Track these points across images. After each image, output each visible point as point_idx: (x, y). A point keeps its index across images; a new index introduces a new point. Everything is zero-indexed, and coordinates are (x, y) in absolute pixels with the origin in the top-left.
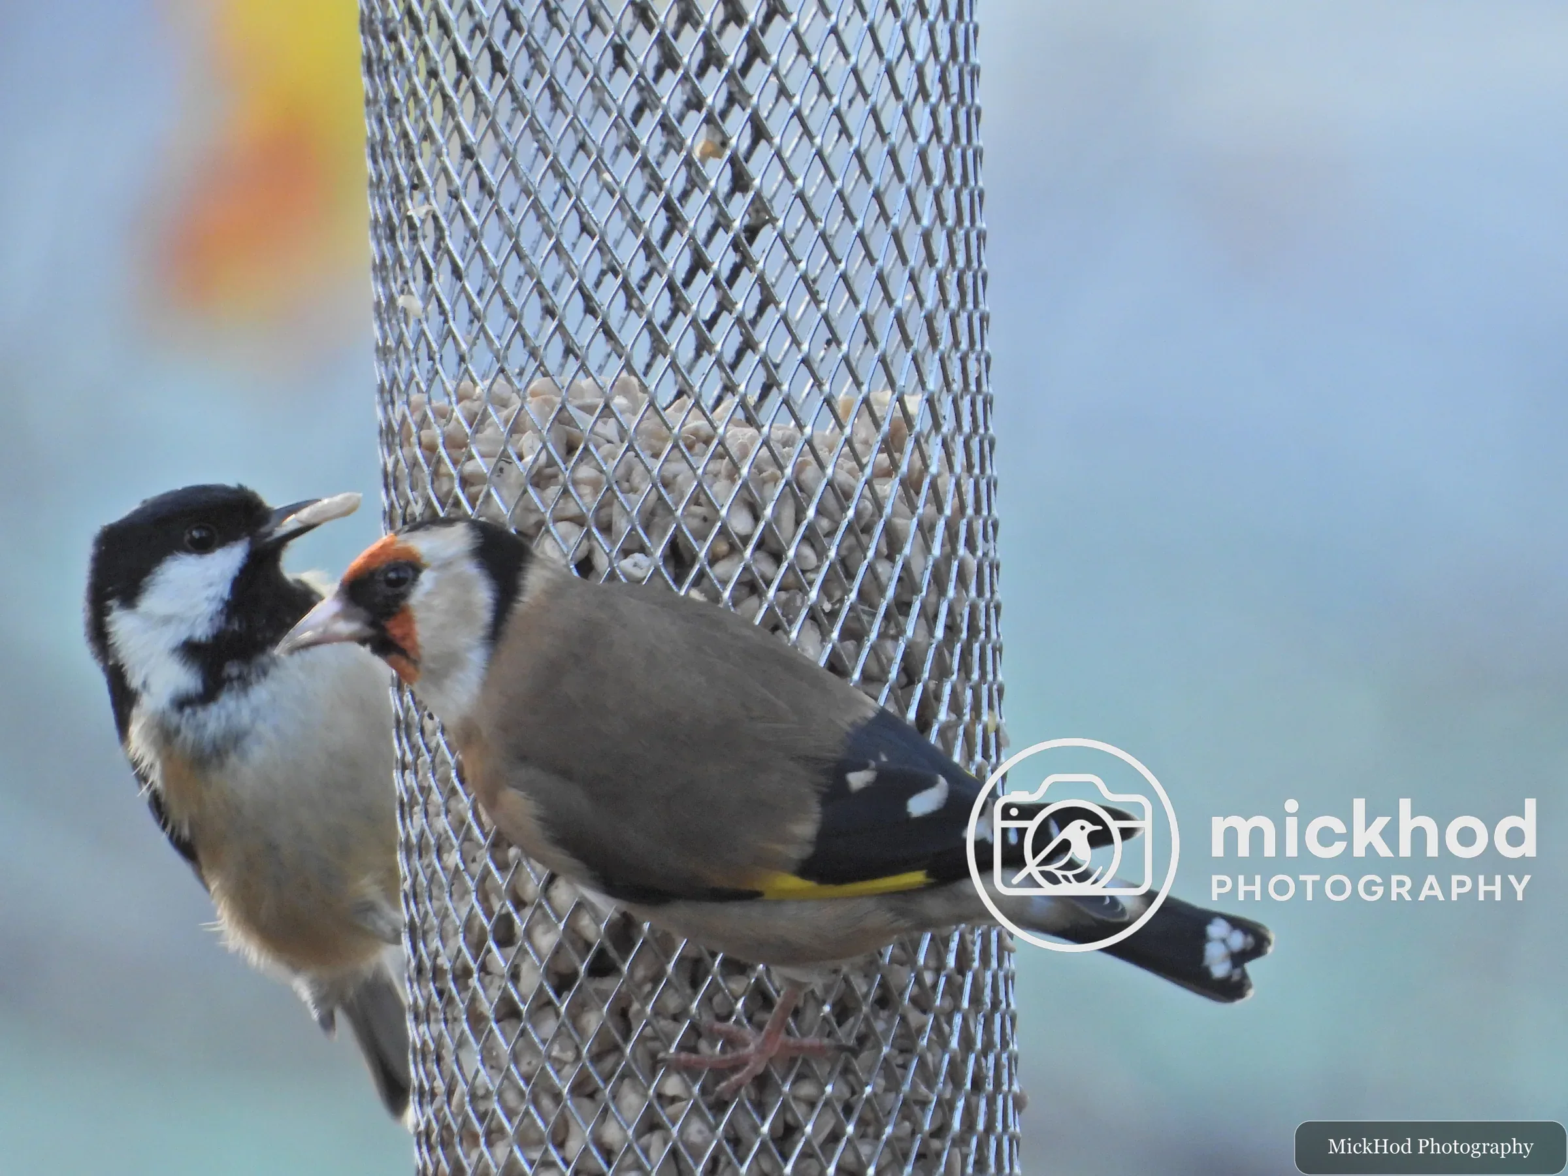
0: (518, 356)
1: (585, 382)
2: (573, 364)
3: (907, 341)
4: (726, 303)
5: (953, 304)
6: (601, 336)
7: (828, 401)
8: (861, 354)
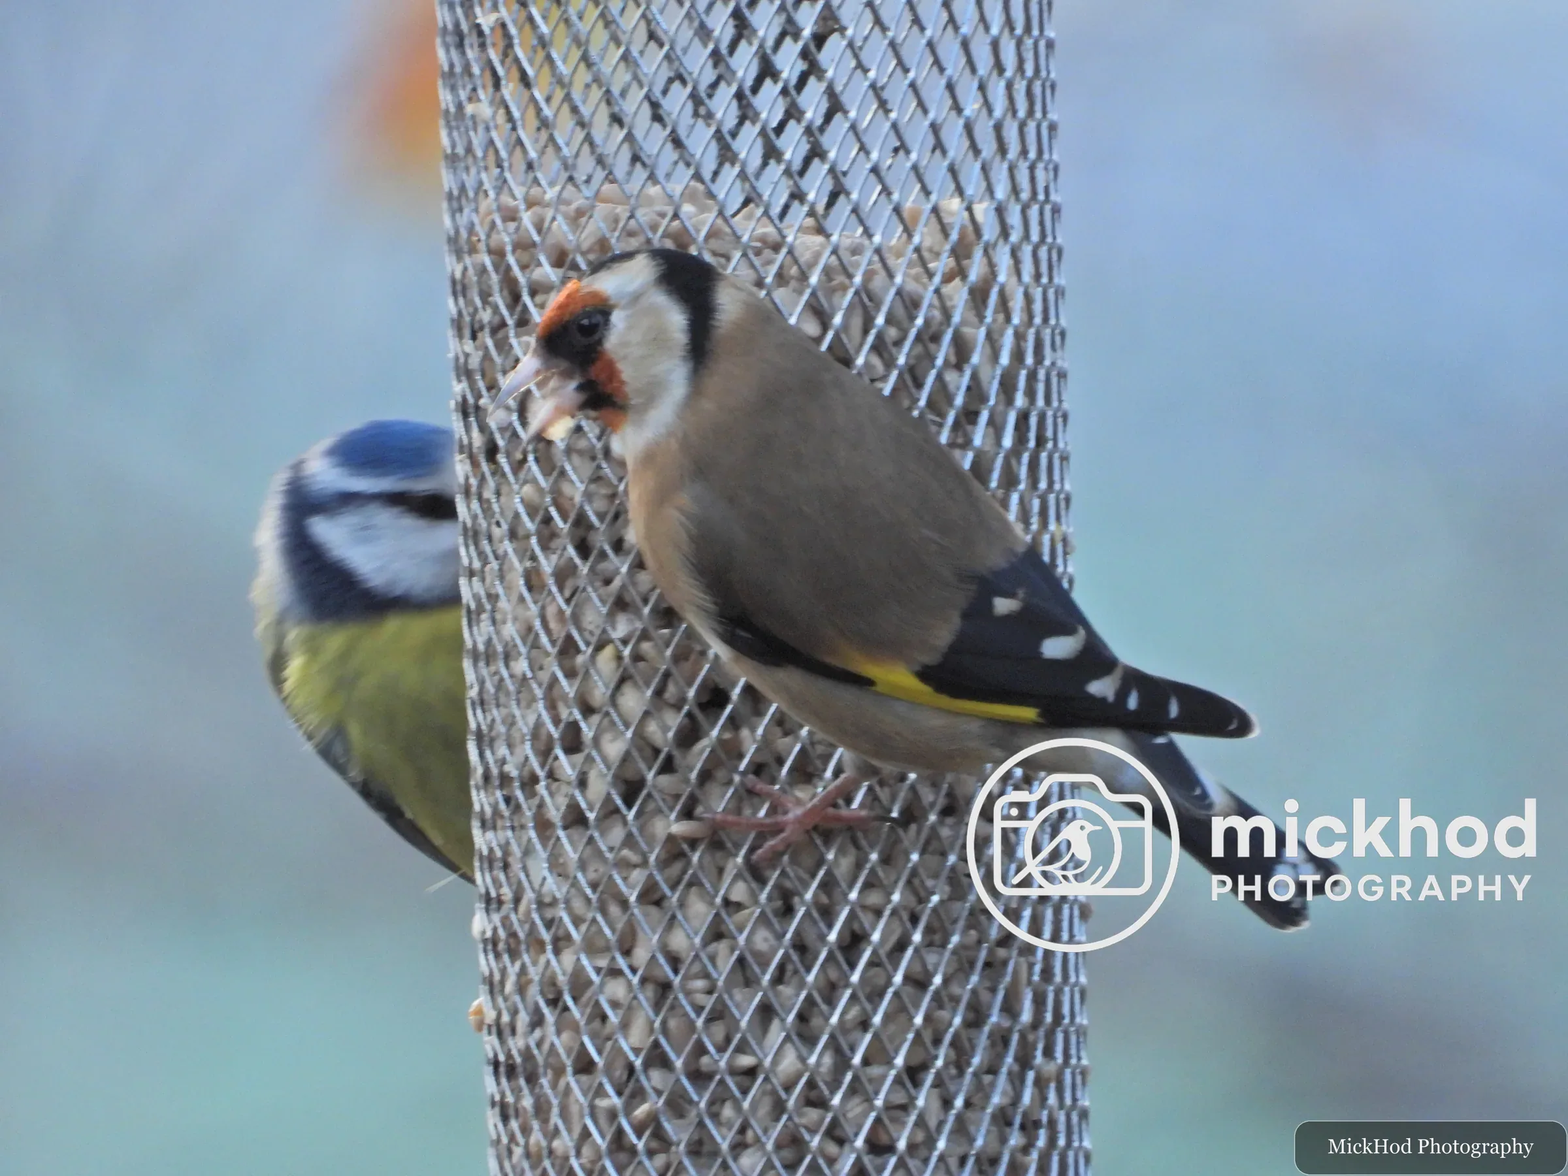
0: (586, 164)
1: (653, 190)
2: (640, 174)
3: (975, 150)
4: (793, 111)
5: (1021, 114)
6: (669, 146)
7: (897, 210)
8: (929, 162)
